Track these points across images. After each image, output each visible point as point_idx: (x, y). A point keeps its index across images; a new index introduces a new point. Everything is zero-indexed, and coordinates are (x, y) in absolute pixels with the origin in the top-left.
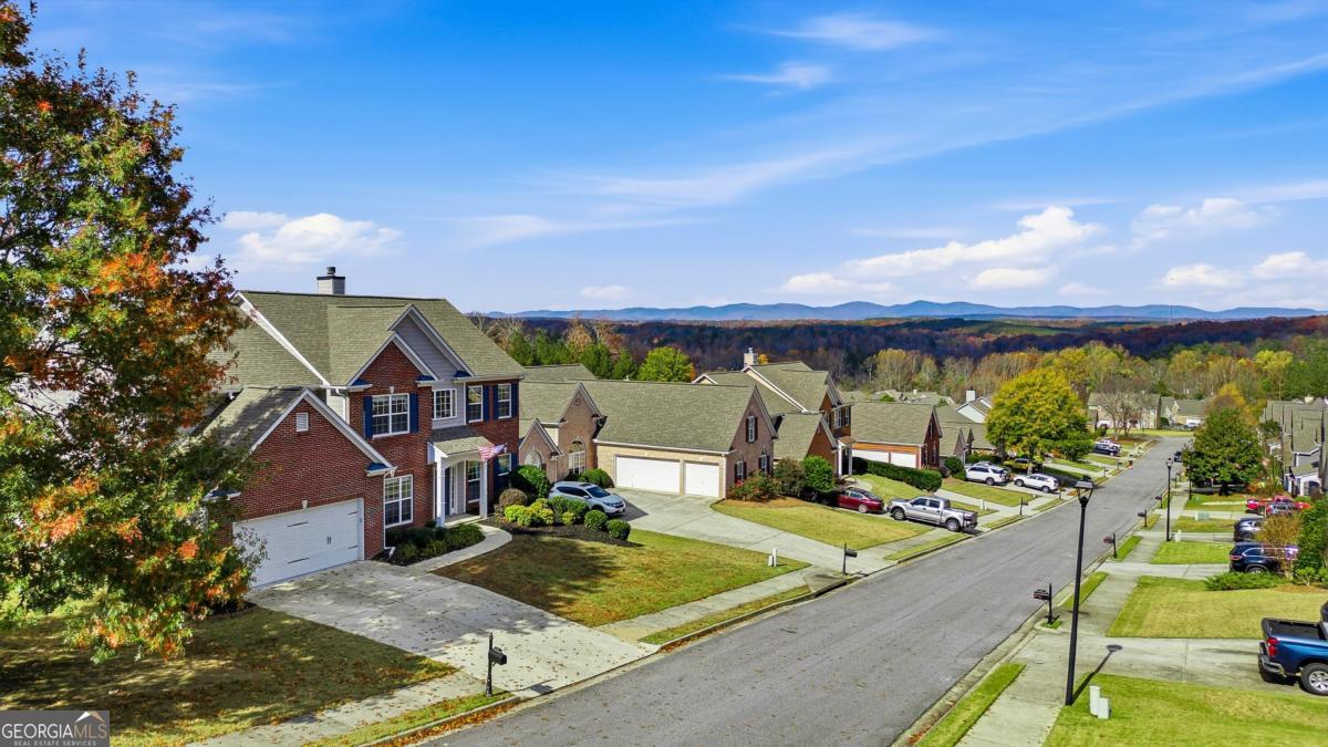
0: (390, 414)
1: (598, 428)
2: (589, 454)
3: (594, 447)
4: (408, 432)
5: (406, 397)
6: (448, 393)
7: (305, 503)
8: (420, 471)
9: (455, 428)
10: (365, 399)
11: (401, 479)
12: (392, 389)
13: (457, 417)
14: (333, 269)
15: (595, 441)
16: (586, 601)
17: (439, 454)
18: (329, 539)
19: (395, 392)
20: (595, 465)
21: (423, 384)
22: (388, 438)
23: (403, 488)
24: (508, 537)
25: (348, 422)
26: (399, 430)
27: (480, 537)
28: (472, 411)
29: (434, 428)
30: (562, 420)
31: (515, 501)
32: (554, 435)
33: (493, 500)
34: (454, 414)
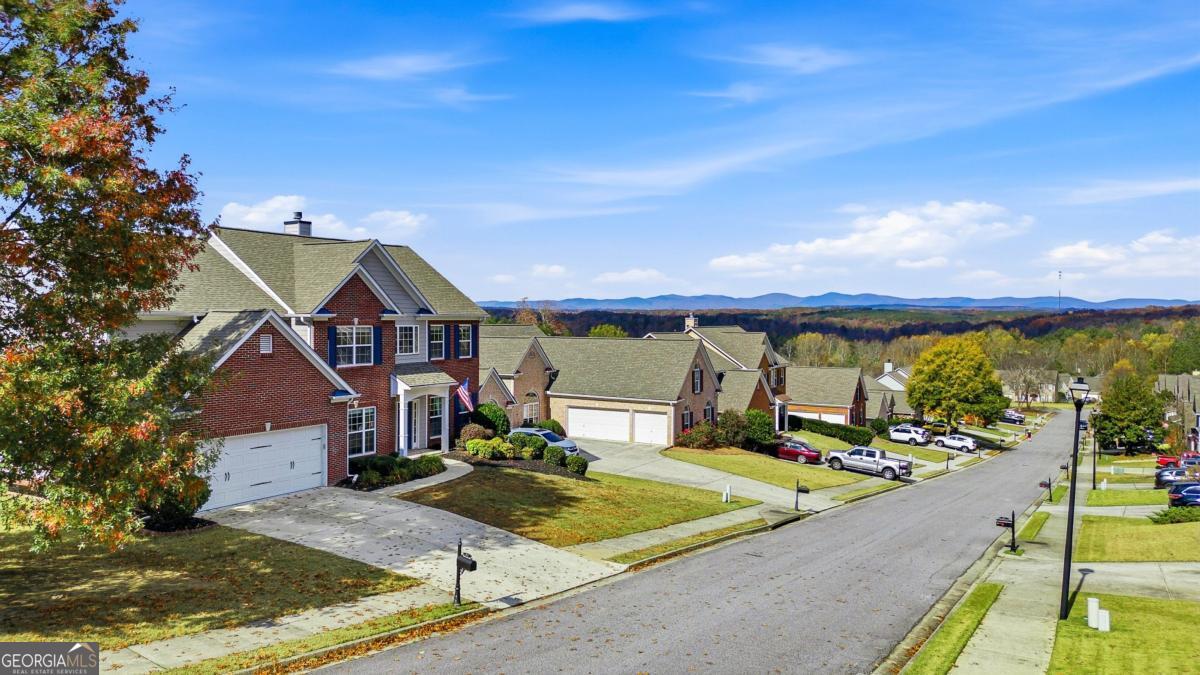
0: (354, 345)
1: (551, 382)
2: (543, 405)
3: (547, 398)
4: (372, 364)
6: (411, 329)
7: (268, 426)
8: (384, 403)
9: (417, 364)
10: (329, 328)
11: (364, 410)
12: (356, 320)
13: (420, 352)
14: (300, 214)
15: (548, 392)
16: (550, 525)
17: (401, 387)
18: (292, 464)
19: (359, 324)
20: (548, 416)
21: (386, 317)
22: (352, 369)
23: (367, 418)
24: (472, 468)
25: (313, 347)
26: (363, 362)
27: (443, 468)
28: (433, 350)
29: (397, 363)
30: (518, 372)
31: (476, 435)
32: (510, 385)
33: (455, 435)
34: (416, 350)
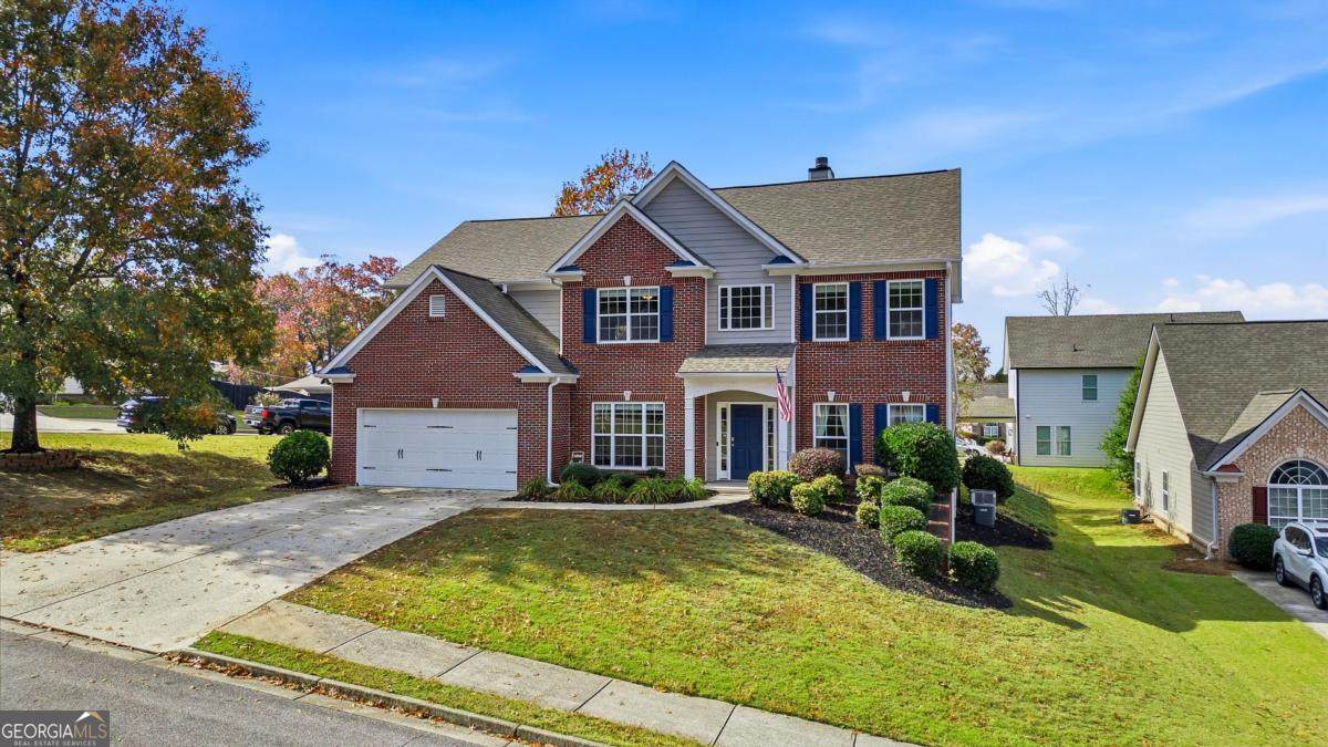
0: (628, 314)
4: (659, 340)
5: (653, 291)
6: (757, 290)
7: (435, 401)
8: (677, 399)
9: (769, 344)
10: (586, 291)
11: (645, 406)
12: (627, 280)
13: (781, 322)
18: (479, 454)
19: (632, 283)
21: (683, 272)
22: (623, 347)
23: (651, 420)
26: (644, 337)
34: (768, 324)
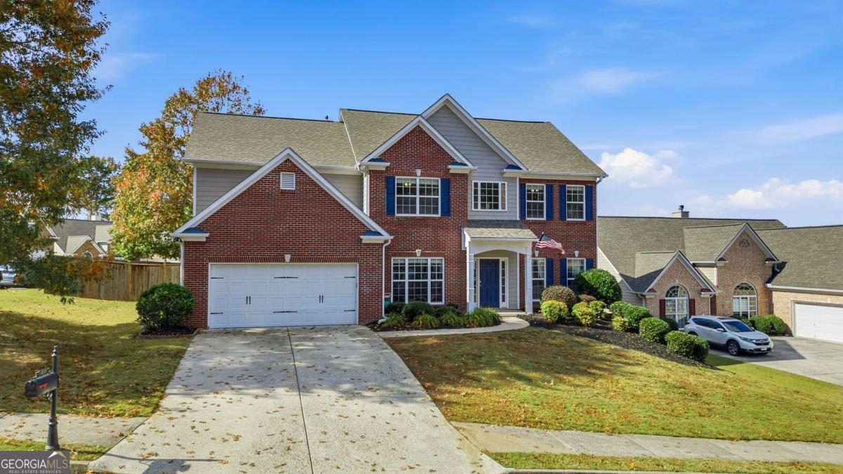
0: (418, 196)
1: (775, 274)
2: (761, 299)
4: (439, 215)
5: (436, 181)
6: (496, 186)
7: (288, 257)
8: (453, 255)
9: (501, 220)
10: (387, 178)
11: (429, 260)
12: (419, 172)
15: (769, 285)
17: (467, 239)
18: (321, 298)
19: (423, 175)
20: (771, 311)
22: (412, 218)
23: (433, 268)
26: (429, 212)
27: (500, 322)
29: (467, 217)
30: (721, 259)
31: (558, 297)
32: (711, 275)
34: (503, 208)
